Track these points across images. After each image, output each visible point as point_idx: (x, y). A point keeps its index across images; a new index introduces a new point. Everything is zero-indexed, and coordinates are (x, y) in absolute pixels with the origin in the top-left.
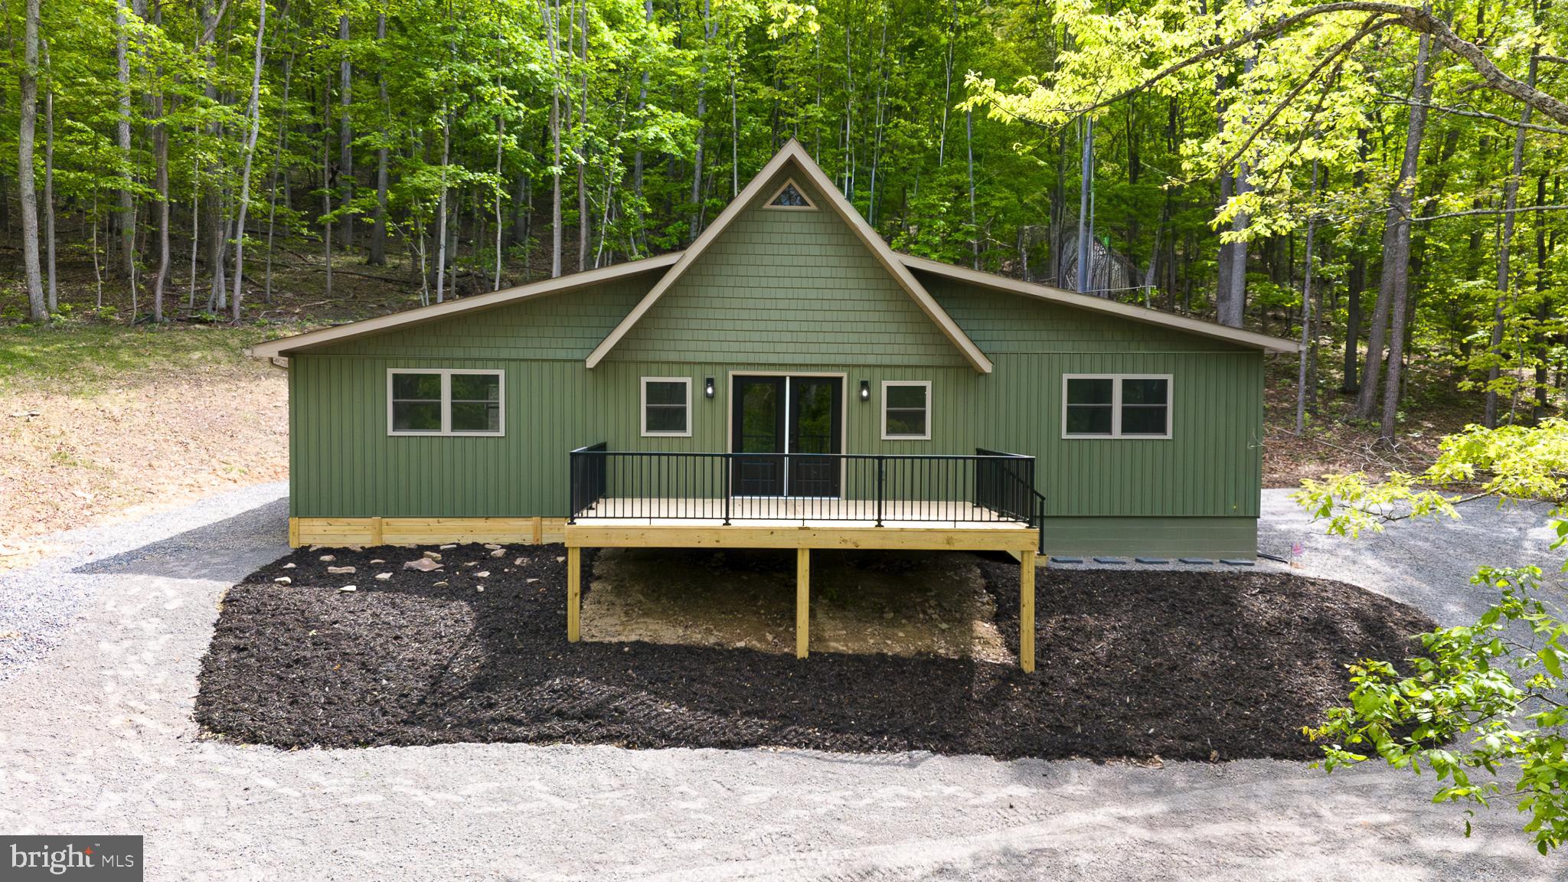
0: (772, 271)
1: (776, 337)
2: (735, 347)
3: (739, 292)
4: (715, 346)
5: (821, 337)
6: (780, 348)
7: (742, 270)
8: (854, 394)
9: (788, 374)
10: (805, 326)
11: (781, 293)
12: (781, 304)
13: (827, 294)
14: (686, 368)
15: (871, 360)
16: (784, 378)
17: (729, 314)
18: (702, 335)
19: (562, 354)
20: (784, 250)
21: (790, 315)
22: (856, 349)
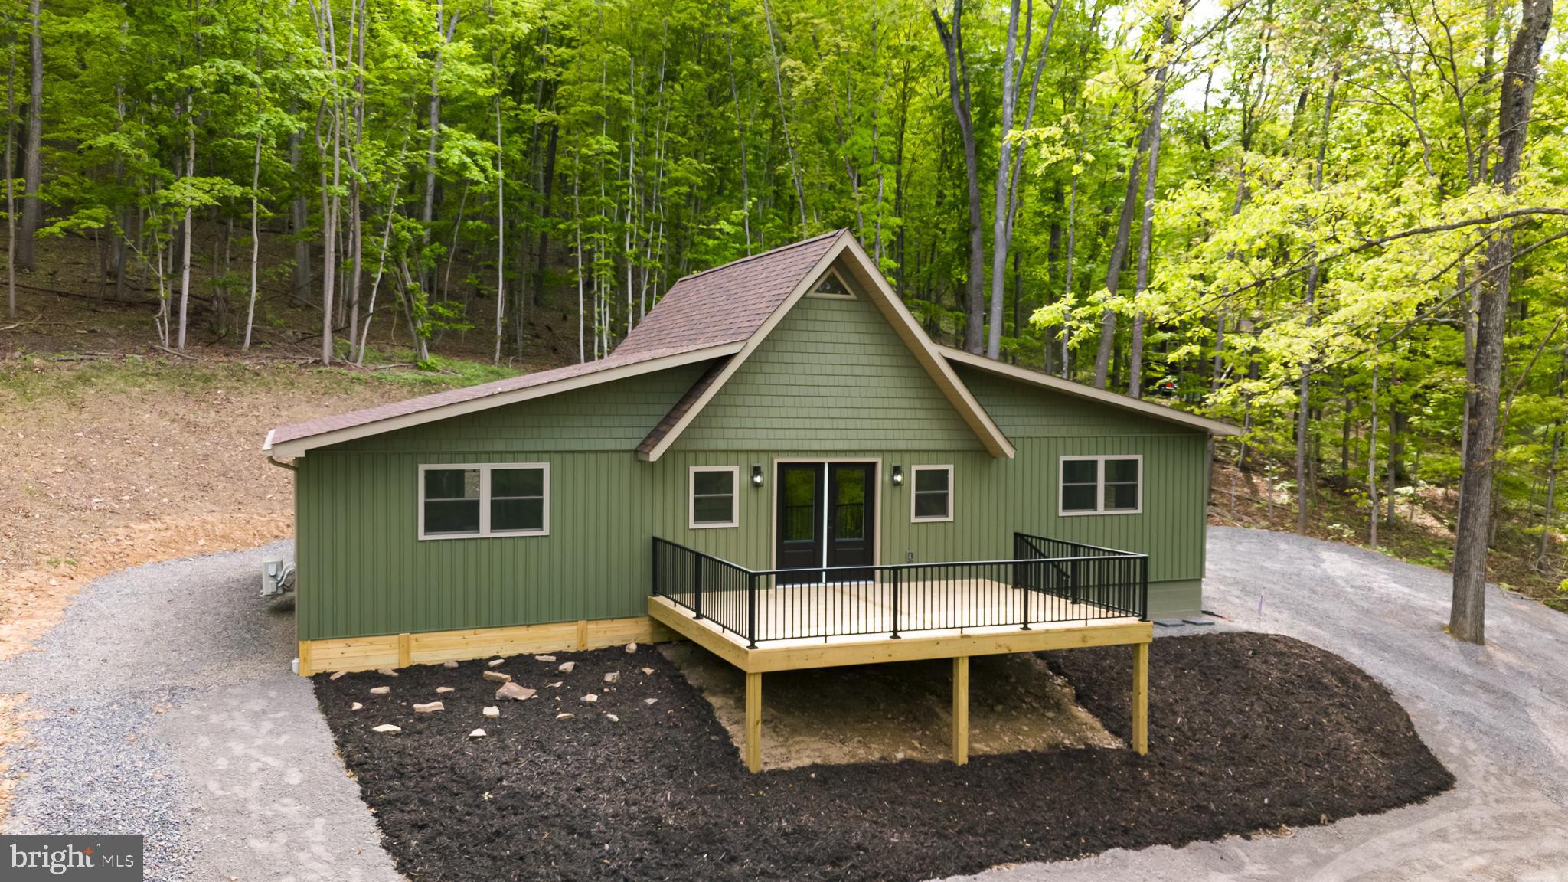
0: (814, 358)
1: (818, 423)
2: (780, 434)
3: (785, 379)
4: (762, 433)
5: (859, 424)
6: (822, 434)
7: (787, 357)
8: (887, 478)
9: (826, 460)
10: (844, 413)
11: (823, 380)
12: (824, 391)
13: (864, 381)
14: (733, 456)
15: (902, 446)
16: (822, 464)
17: (776, 401)
18: (749, 423)
19: (610, 445)
20: (826, 337)
21: (831, 402)
22: (890, 434)
